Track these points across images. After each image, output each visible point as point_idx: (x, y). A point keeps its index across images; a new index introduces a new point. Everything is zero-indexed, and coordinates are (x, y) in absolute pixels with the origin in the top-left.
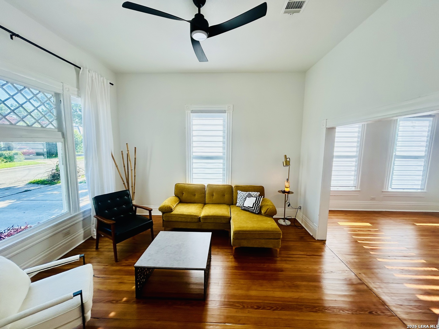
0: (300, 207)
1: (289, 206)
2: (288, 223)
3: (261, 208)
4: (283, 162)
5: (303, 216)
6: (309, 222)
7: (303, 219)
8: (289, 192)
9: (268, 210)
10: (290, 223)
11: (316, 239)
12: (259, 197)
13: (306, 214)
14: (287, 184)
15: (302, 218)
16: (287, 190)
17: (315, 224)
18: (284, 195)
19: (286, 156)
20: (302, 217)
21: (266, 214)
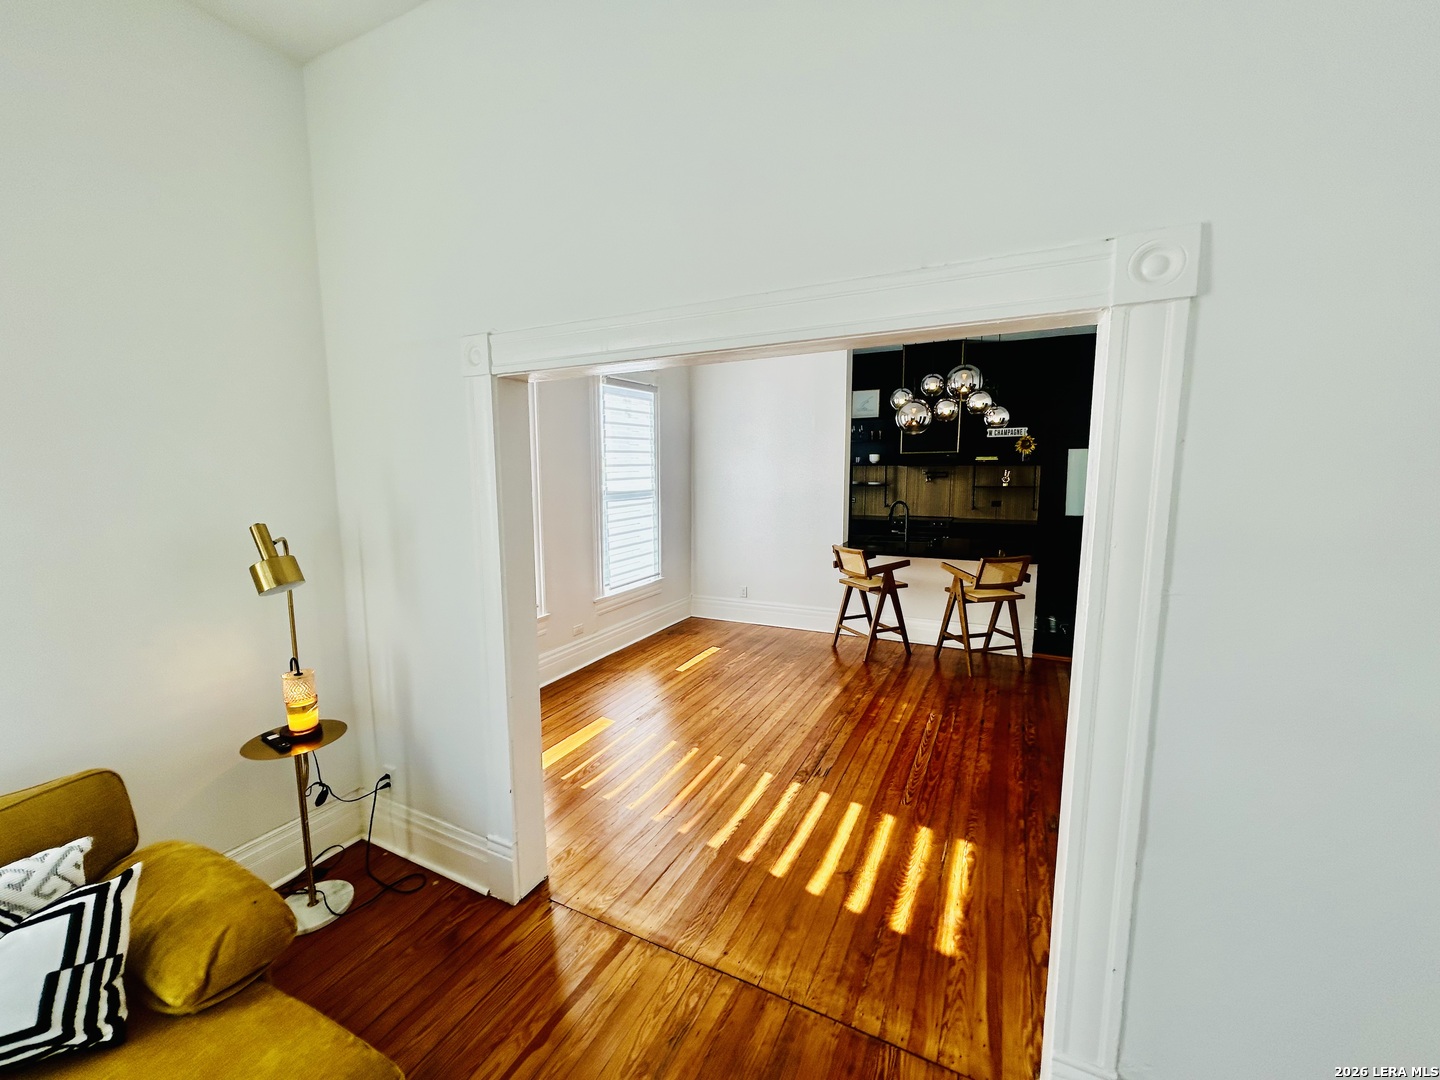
0: (387, 776)
1: (320, 800)
2: (339, 894)
3: (137, 969)
4: (253, 569)
5: (409, 814)
6: (458, 833)
7: (414, 830)
8: (315, 736)
9: (223, 958)
10: (350, 888)
11: (516, 902)
12: (102, 894)
13: (430, 801)
14: (297, 693)
15: (404, 826)
16: (300, 724)
17: (495, 838)
18: (288, 763)
19: (262, 529)
20: (408, 822)
21: (211, 992)
